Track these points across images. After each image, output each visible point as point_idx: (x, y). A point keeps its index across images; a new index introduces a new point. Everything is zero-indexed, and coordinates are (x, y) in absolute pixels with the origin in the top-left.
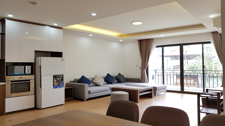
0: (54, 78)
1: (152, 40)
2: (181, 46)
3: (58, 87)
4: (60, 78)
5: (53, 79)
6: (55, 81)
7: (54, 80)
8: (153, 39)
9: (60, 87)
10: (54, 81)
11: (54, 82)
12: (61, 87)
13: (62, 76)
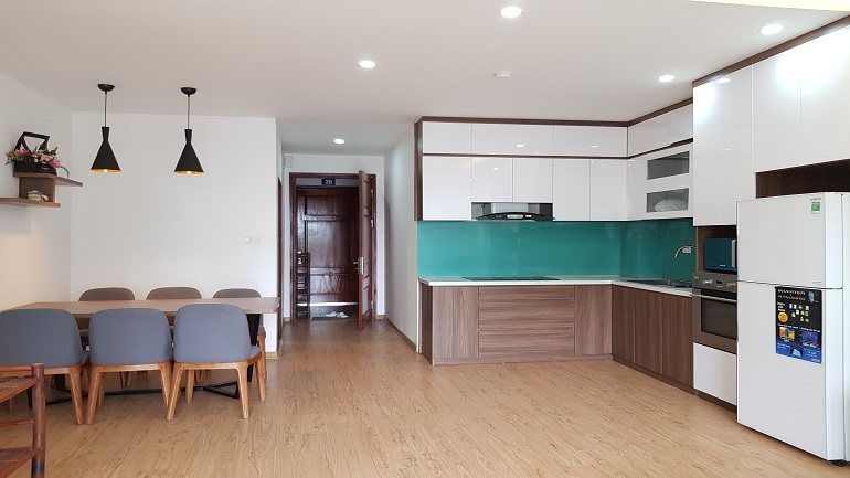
3: (795, 352)
4: (804, 305)
5: (777, 307)
6: (784, 316)
7: (777, 313)
10: (780, 317)
12: (809, 359)
13: (815, 298)
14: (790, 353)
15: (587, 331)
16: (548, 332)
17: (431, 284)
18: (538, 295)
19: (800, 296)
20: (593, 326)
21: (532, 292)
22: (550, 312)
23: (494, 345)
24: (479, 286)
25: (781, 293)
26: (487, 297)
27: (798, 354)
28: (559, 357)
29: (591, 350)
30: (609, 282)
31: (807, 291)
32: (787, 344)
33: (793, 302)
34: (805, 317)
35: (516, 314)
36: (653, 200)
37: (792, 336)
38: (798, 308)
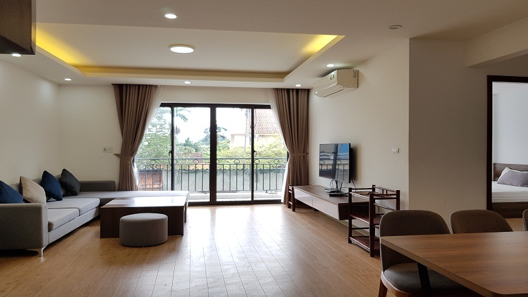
1: (153, 88)
2: (213, 107)
8: (156, 86)
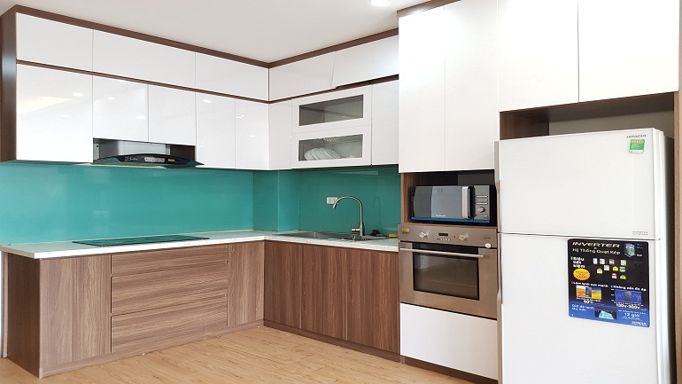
0: (571, 254)
3: (603, 314)
4: (618, 259)
5: (570, 263)
6: (582, 273)
7: (571, 269)
9: (616, 317)
10: (576, 274)
11: (572, 278)
12: (629, 322)
13: (637, 251)
14: (596, 315)
15: (240, 297)
16: (199, 304)
17: (37, 256)
18: (188, 258)
19: (612, 249)
20: (246, 290)
21: (180, 256)
22: (202, 280)
23: (133, 332)
24: (111, 254)
25: (577, 247)
26: (124, 268)
27: (610, 316)
28: (210, 334)
29: (244, 318)
30: (262, 238)
31: (623, 244)
32: (589, 305)
33: (599, 257)
34: (619, 274)
35: (159, 287)
36: (306, 147)
37: (597, 295)
38: (607, 263)
